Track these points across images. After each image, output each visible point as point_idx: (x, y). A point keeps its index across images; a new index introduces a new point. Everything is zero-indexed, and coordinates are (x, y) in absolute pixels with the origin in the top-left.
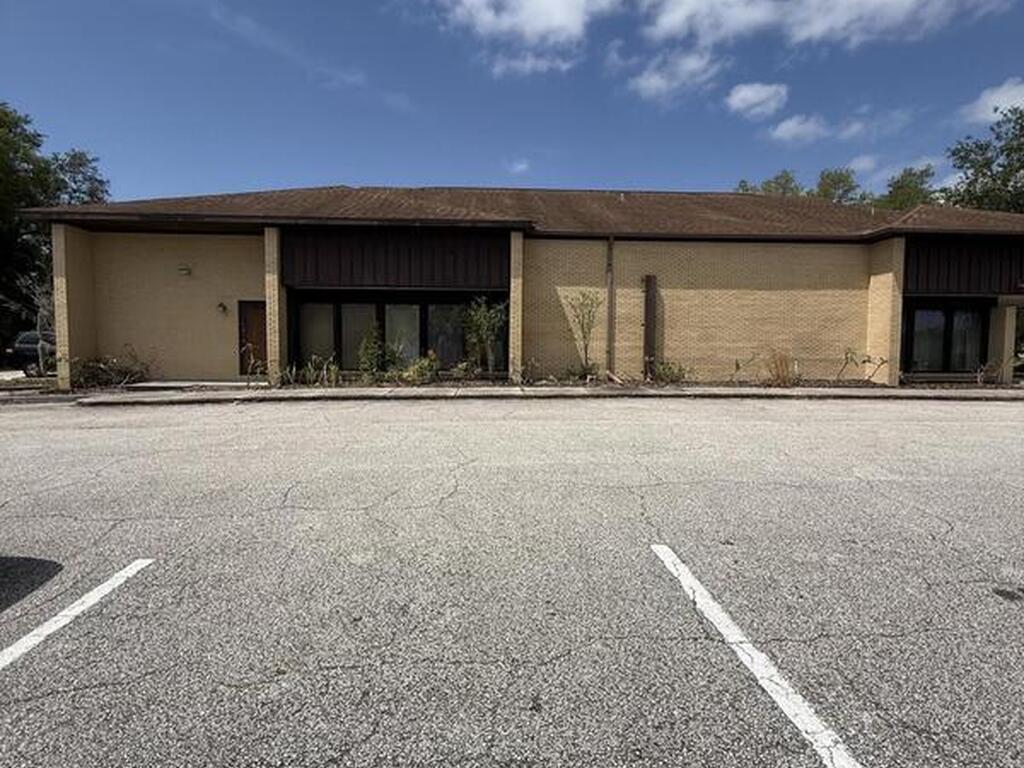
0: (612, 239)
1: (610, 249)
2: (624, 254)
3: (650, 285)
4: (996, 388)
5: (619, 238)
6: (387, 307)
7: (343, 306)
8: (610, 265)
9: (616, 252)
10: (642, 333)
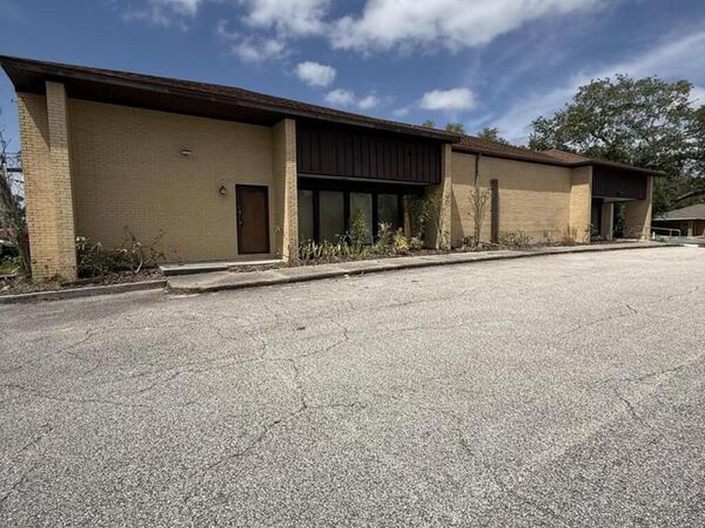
0: (480, 154)
1: (477, 160)
2: (484, 163)
3: (494, 184)
4: (607, 244)
5: (485, 155)
6: (351, 194)
7: (320, 192)
8: (477, 171)
9: (480, 162)
10: (490, 215)
